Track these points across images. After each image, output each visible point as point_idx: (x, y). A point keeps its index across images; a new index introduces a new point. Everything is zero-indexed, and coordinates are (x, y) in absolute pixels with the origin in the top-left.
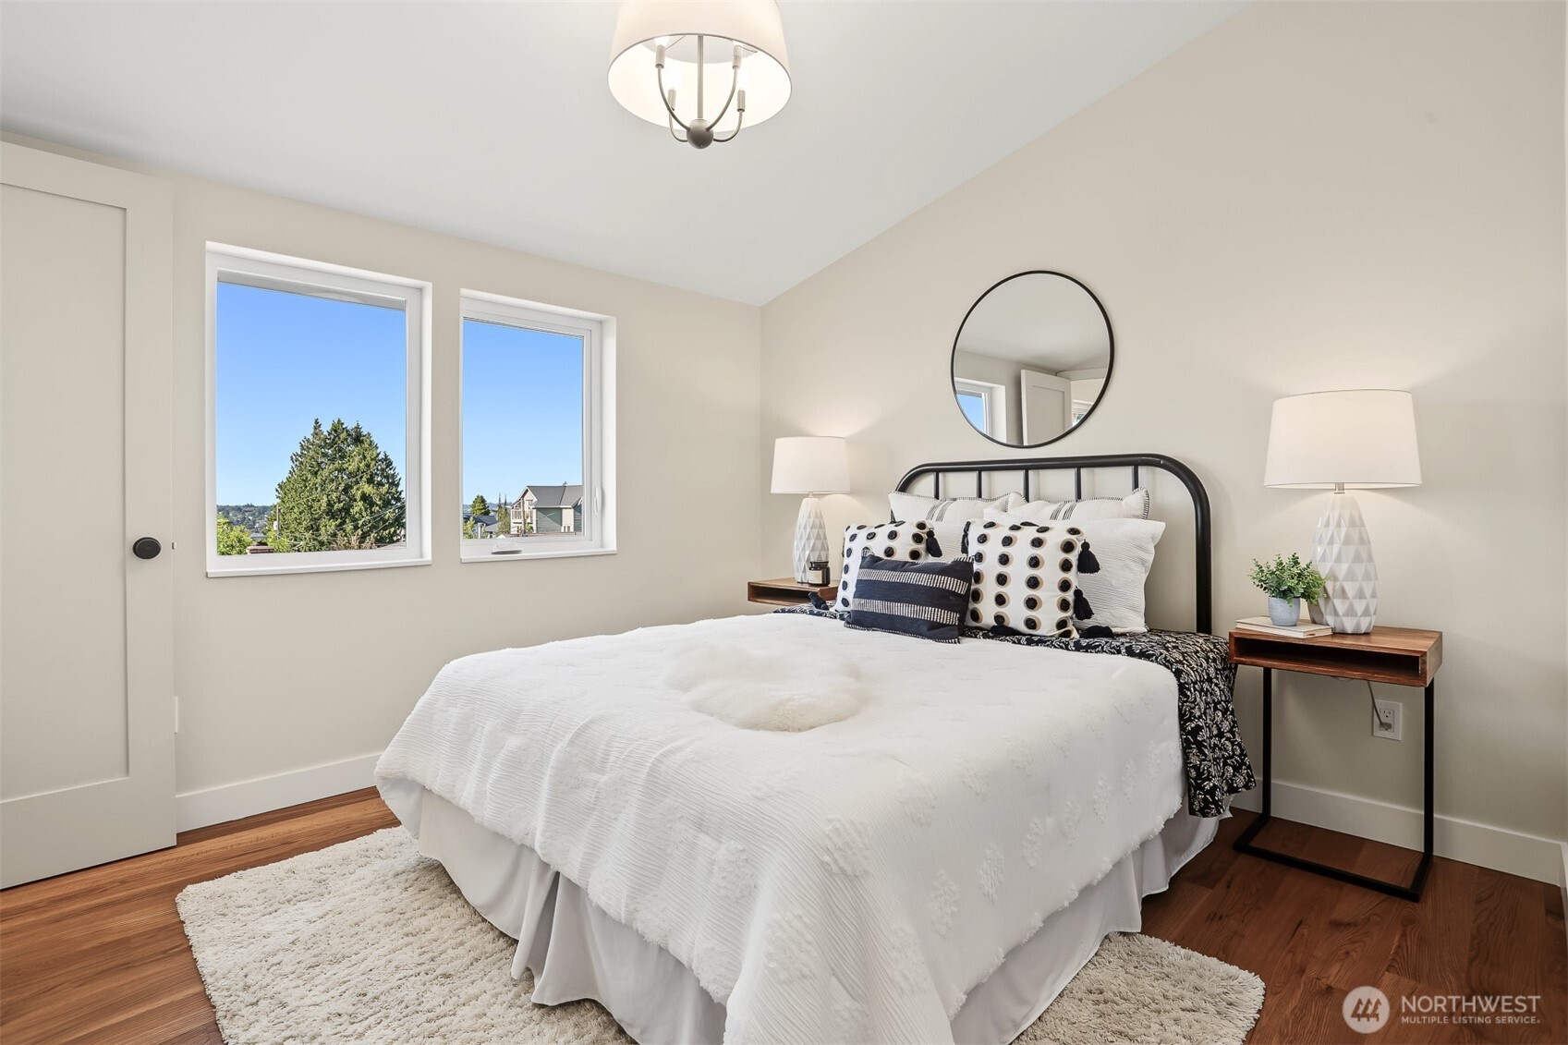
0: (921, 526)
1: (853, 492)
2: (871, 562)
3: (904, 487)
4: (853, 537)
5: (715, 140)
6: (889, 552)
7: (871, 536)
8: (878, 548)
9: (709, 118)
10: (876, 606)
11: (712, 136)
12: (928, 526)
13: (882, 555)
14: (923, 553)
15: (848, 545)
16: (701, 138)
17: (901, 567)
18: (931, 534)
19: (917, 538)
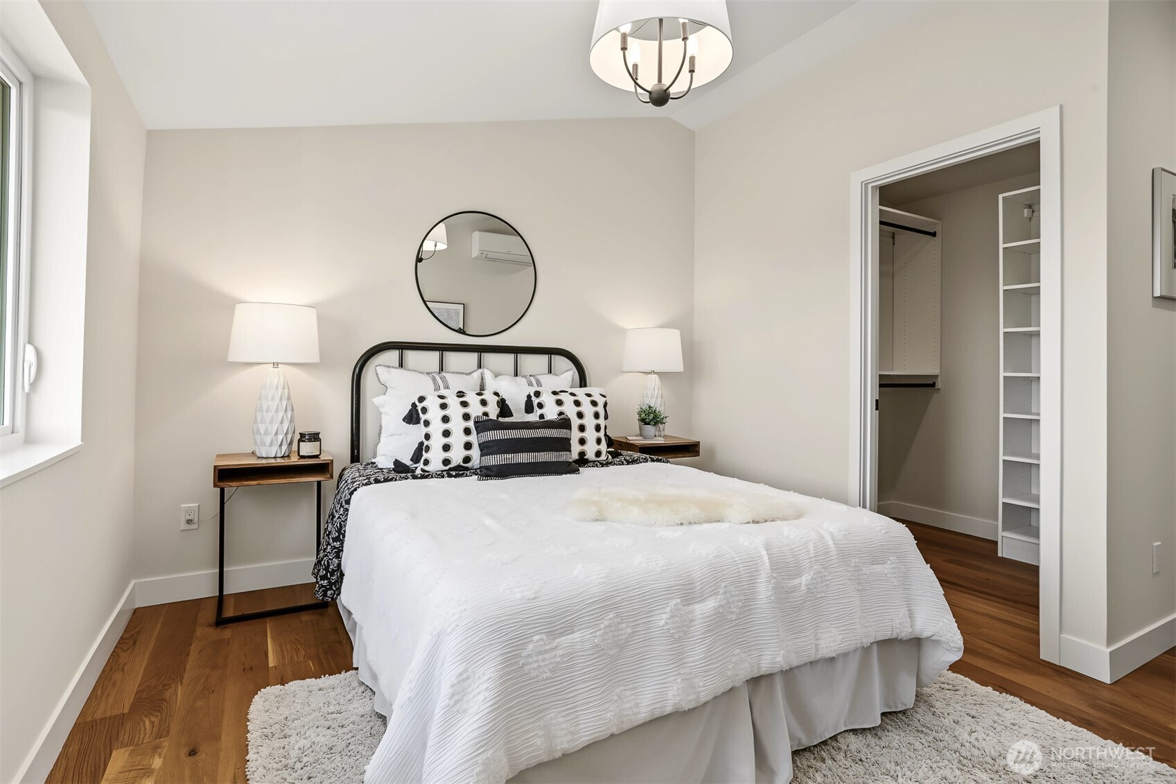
2: (483, 425)
5: (671, 98)
9: (666, 81)
11: (669, 95)
12: (500, 394)
16: (660, 98)
18: (503, 400)
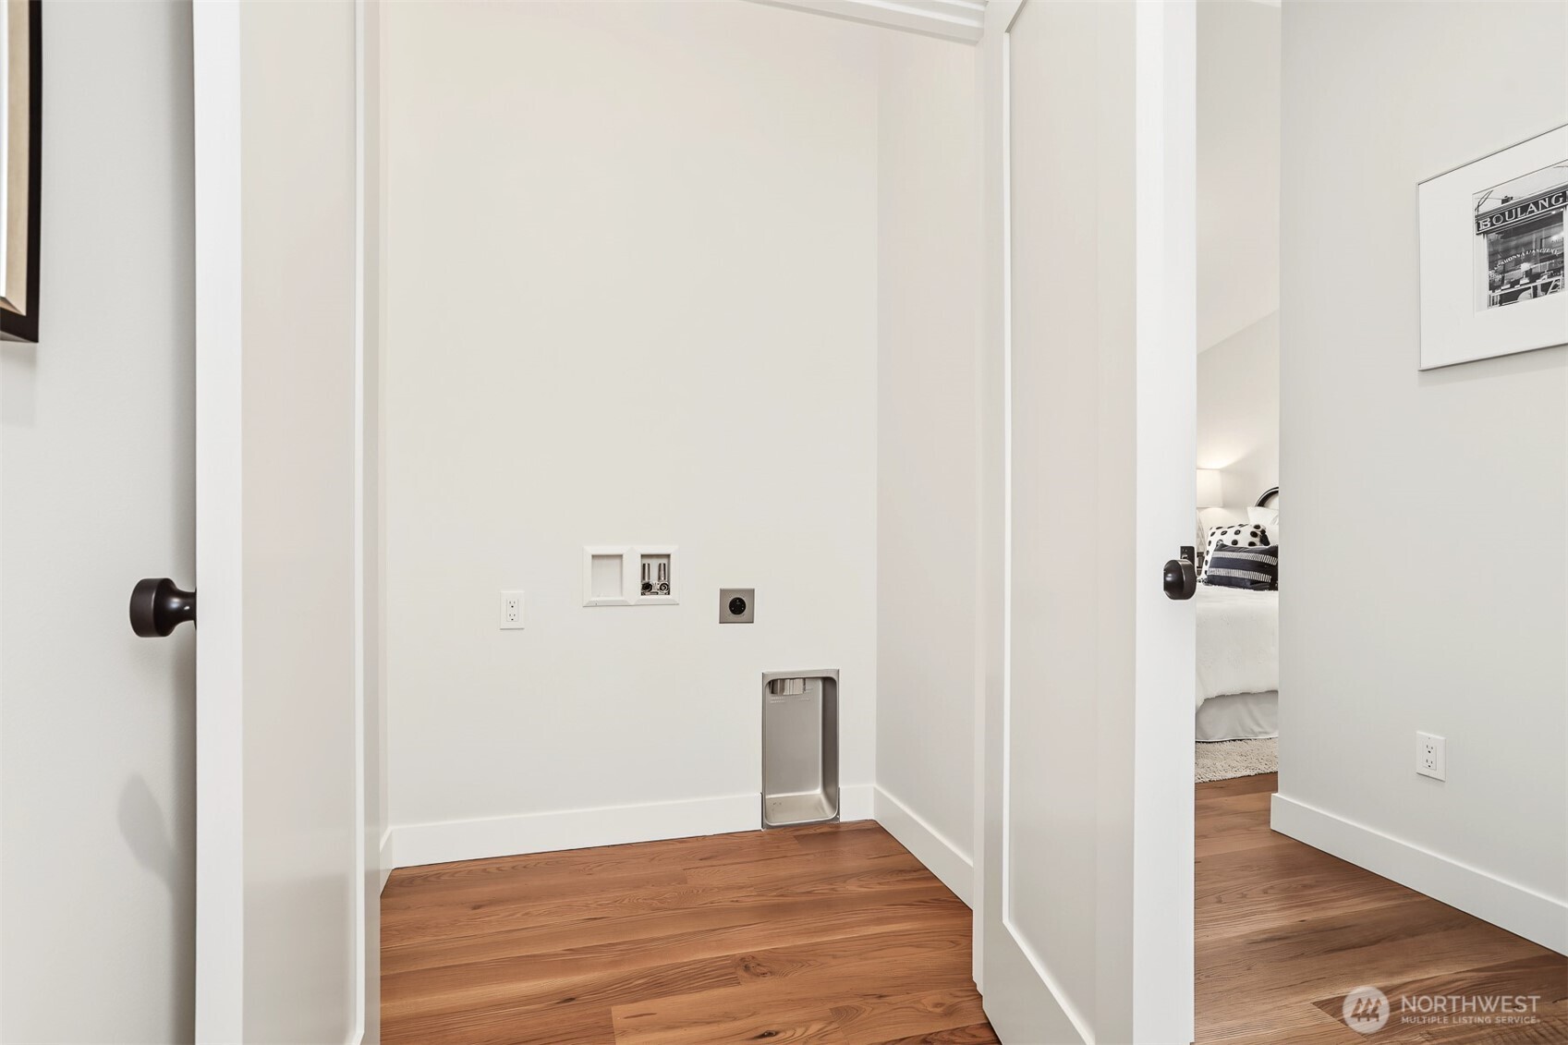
0: (1257, 527)
1: (1225, 505)
2: (1222, 547)
3: (1262, 503)
4: (1213, 534)
6: (1235, 542)
7: (1224, 533)
8: (1227, 540)
10: (1222, 572)
12: (1262, 527)
13: (1230, 544)
14: (1258, 543)
15: (1210, 538)
17: (1240, 550)
18: (1263, 532)
19: (1254, 534)
